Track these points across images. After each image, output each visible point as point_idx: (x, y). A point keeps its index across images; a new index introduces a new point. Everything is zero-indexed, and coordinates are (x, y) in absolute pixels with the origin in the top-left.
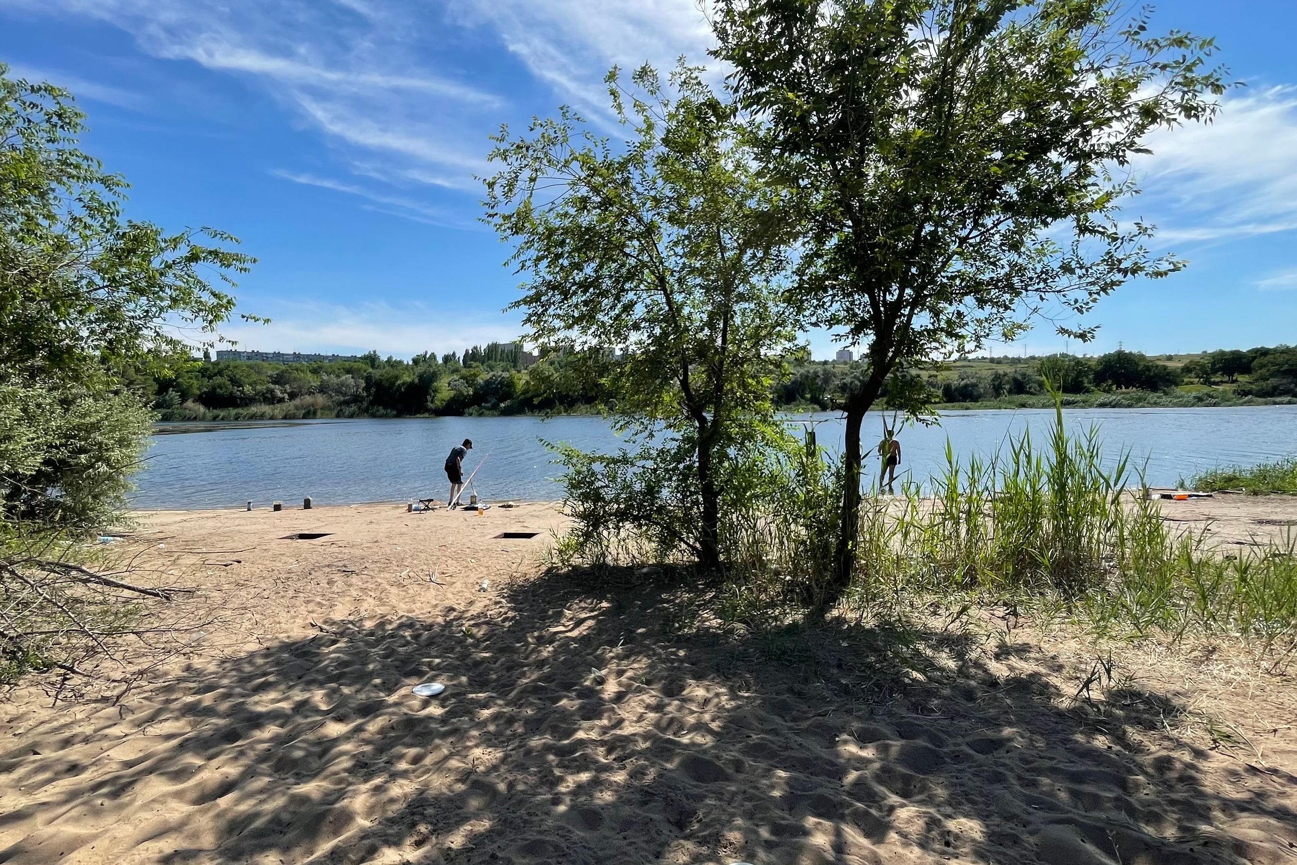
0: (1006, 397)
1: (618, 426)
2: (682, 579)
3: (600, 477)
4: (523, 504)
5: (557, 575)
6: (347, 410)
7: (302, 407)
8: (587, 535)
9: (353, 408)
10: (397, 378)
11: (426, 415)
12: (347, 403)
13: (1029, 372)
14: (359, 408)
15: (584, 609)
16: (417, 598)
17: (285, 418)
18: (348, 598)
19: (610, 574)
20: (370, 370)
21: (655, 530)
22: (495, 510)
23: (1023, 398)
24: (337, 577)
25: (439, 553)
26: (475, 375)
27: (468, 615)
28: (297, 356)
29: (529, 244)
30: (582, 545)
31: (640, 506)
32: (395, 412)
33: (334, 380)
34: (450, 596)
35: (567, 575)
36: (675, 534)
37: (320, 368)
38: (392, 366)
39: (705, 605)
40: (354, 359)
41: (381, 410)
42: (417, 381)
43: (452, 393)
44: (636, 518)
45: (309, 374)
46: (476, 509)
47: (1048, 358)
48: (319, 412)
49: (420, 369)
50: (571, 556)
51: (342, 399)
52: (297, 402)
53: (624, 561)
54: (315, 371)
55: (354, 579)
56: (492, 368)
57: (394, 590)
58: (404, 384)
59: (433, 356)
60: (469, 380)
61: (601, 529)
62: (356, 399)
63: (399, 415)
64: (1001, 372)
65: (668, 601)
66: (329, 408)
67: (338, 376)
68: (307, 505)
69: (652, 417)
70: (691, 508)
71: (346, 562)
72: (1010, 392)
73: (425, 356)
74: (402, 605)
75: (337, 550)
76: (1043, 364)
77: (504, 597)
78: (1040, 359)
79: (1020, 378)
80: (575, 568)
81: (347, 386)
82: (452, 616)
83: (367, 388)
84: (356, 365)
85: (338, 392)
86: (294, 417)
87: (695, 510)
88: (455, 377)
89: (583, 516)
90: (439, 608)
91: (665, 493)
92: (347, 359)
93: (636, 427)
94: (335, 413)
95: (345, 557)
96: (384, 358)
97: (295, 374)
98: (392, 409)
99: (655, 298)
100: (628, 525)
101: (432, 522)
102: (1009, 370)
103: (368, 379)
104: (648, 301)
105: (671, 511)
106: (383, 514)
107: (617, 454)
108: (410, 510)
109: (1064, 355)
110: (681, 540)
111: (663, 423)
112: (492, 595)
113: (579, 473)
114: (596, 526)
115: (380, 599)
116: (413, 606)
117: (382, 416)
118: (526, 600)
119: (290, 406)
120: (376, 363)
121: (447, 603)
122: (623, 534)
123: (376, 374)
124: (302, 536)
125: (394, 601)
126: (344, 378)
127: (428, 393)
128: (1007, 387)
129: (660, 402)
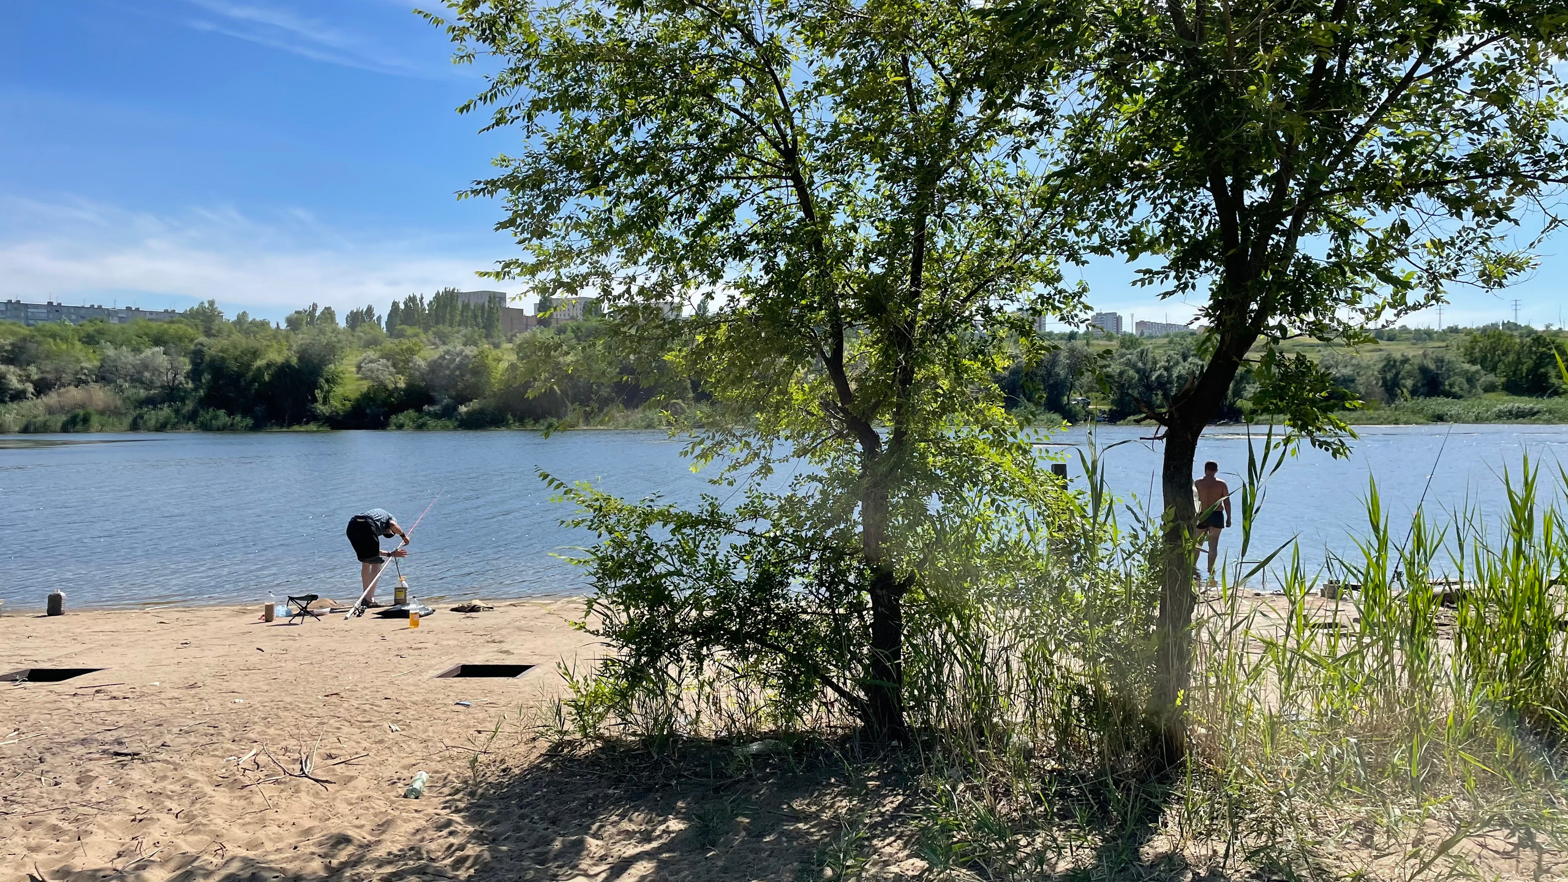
0: (1405, 402)
1: (698, 450)
2: (834, 768)
3: (663, 553)
4: (501, 606)
5: (572, 759)
6: (153, 416)
7: (62, 409)
8: (635, 675)
9: (166, 411)
10: (255, 354)
11: (312, 427)
12: (151, 402)
13: (1450, 356)
14: (177, 412)
15: (629, 835)
16: (271, 815)
17: (25, 430)
18: (118, 817)
19: (683, 757)
20: (202, 339)
21: (773, 663)
22: (444, 618)
23: (1437, 404)
24: (100, 768)
25: (321, 711)
26: (411, 352)
27: (380, 852)
28: (54, 310)
29: (520, 74)
30: (623, 695)
31: (744, 613)
32: (249, 421)
33: (127, 358)
34: (342, 808)
35: (592, 760)
36: (817, 672)
37: (100, 332)
38: (247, 333)
39: (885, 826)
40: (170, 316)
41: (223, 417)
42: (294, 361)
43: (365, 386)
44: (735, 640)
45: (78, 345)
46: (405, 614)
47: (1484, 331)
48: (95, 420)
49: (301, 339)
50: (602, 717)
51: (143, 393)
52: (52, 398)
53: (709, 727)
54: (90, 340)
55: (136, 773)
56: (444, 339)
57: (222, 797)
58: (269, 366)
59: (329, 313)
60: (399, 361)
61: (664, 660)
62: (171, 394)
63: (258, 427)
64: (1398, 356)
65: (806, 818)
66: (116, 413)
67: (137, 350)
68: (55, 607)
69: (770, 432)
70: (847, 618)
71: (122, 733)
72: (1414, 392)
73: (312, 314)
74: (237, 831)
75: (106, 705)
76: (1475, 341)
77: (457, 811)
78: (1469, 332)
79: (1432, 366)
80: (611, 745)
81: (155, 370)
82: (343, 855)
83: (195, 375)
84: (173, 329)
85: (137, 380)
86: (44, 429)
87: (855, 622)
88: (371, 354)
89: (626, 635)
90: (317, 837)
91: (796, 585)
92: (154, 316)
93: (737, 452)
94: (127, 421)
95: (123, 720)
96: (230, 316)
97: (50, 345)
98: (244, 415)
99: (774, 193)
100: (719, 652)
101: (314, 641)
102: (1413, 352)
103: (197, 356)
104: (762, 199)
105: (806, 623)
106: (213, 625)
107: (694, 508)
108: (268, 616)
109: (1511, 326)
110: (827, 682)
111: (790, 447)
112: (433, 806)
113: (619, 545)
114: (654, 657)
115: (190, 817)
116: (261, 834)
117: (222, 429)
118: (504, 815)
119: (36, 407)
120: (215, 327)
121: (335, 826)
122: (709, 672)
123: (214, 347)
124: (37, 675)
125: (218, 822)
126: (148, 352)
127: (315, 385)
128: (1409, 383)
129: (786, 402)
